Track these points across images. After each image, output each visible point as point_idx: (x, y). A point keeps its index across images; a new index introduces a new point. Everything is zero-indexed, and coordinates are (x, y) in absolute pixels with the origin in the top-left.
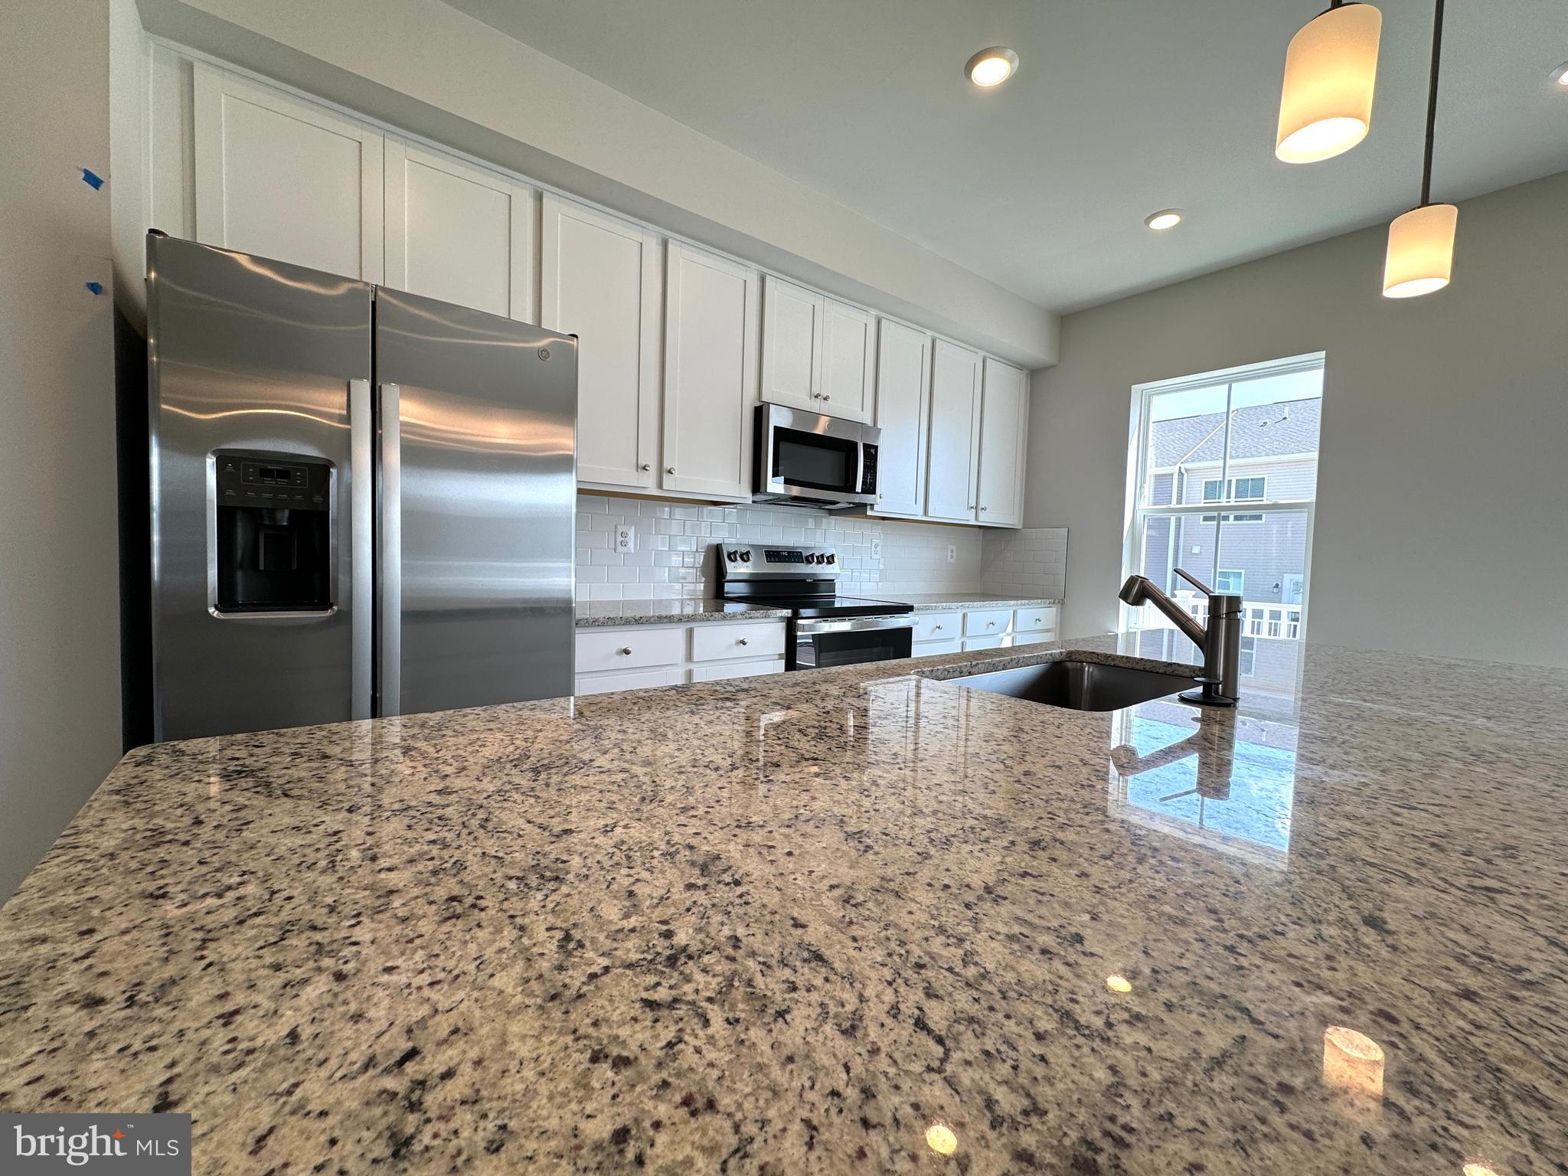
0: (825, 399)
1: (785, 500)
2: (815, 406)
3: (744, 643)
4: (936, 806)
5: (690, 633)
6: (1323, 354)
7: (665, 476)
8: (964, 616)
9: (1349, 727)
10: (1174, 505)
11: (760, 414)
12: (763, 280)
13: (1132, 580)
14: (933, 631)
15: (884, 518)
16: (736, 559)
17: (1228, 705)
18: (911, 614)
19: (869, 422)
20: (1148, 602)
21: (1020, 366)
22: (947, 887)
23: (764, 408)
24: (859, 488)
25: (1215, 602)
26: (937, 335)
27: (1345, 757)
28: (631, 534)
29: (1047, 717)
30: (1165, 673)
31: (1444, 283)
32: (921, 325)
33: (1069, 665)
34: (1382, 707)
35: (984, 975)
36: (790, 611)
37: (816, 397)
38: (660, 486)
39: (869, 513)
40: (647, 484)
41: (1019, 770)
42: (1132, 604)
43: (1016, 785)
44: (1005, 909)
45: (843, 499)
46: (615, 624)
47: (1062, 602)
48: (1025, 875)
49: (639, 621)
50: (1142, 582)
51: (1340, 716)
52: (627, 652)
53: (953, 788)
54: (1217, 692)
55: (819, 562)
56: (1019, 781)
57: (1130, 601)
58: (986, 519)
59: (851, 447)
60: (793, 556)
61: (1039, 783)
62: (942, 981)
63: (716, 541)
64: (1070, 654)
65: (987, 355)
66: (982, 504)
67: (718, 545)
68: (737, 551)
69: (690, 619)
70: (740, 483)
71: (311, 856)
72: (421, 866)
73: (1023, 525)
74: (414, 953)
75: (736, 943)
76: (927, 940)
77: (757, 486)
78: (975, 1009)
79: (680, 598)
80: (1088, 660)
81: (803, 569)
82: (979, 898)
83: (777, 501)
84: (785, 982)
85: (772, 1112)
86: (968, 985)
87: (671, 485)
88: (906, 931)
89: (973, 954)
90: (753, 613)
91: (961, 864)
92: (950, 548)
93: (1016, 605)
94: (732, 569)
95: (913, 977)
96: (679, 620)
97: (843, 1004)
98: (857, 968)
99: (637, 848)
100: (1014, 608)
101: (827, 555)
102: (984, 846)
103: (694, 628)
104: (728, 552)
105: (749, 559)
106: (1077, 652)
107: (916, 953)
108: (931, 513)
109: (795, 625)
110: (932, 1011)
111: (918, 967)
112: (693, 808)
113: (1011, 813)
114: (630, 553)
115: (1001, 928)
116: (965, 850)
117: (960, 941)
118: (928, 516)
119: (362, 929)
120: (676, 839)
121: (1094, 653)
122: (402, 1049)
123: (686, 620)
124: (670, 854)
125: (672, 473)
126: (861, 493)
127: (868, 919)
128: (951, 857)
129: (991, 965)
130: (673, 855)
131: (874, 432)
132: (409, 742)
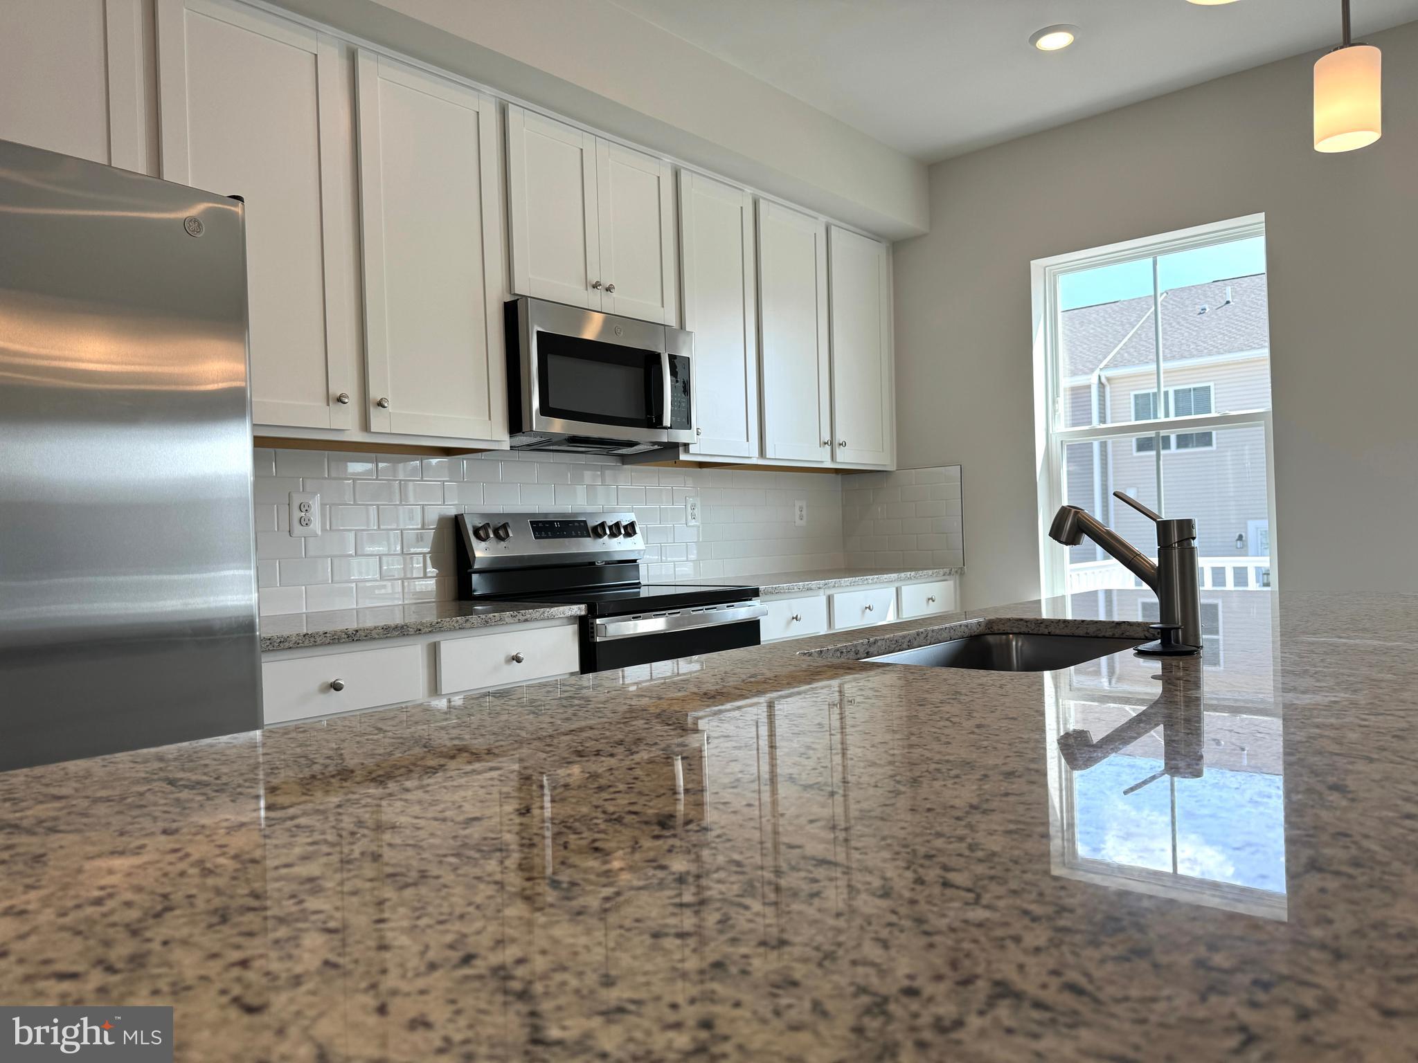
0: (608, 289)
1: (559, 443)
2: (594, 299)
3: (519, 660)
4: (890, 759)
5: (434, 652)
6: (1261, 216)
7: (374, 413)
8: (830, 600)
9: (1322, 661)
10: (1096, 424)
11: (512, 312)
12: (503, 111)
13: (1064, 512)
14: (789, 623)
15: (701, 465)
16: (488, 537)
17: (1190, 653)
18: (756, 602)
19: (672, 321)
21: (876, 236)
22: (929, 810)
23: (520, 305)
24: (667, 421)
25: (1164, 528)
26: (759, 194)
27: (1318, 684)
28: (315, 504)
33: (991, 639)
34: (1358, 641)
35: (994, 854)
36: (583, 606)
37: (595, 286)
38: (366, 426)
39: (683, 457)
40: (345, 424)
41: (969, 724)
42: (1067, 544)
43: (972, 736)
44: (996, 817)
45: (644, 437)
46: (315, 645)
47: (961, 573)
48: (1007, 794)
49: (354, 637)
51: (1313, 652)
52: (336, 687)
53: (901, 743)
54: (1177, 641)
55: (613, 535)
56: (973, 733)
57: (1064, 538)
58: (847, 458)
59: (650, 361)
60: (574, 527)
61: (997, 733)
62: (954, 862)
63: (452, 511)
64: (990, 623)
65: (832, 221)
66: (840, 437)
67: (456, 516)
68: (488, 524)
69: (434, 629)
70: (490, 419)
71: (170, 868)
72: (324, 860)
73: (898, 466)
74: (394, 909)
75: (738, 864)
76: (928, 841)
77: (516, 423)
78: (992, 872)
79: (400, 603)
80: (1015, 630)
81: (590, 546)
82: (967, 813)
83: (546, 445)
84: (805, 878)
85: (842, 938)
86: (980, 861)
87: (384, 426)
88: (905, 839)
89: (977, 845)
90: (530, 613)
91: (938, 794)
92: (798, 504)
93: (899, 579)
94: (482, 552)
95: (927, 863)
96: (418, 631)
97: (869, 883)
98: (870, 864)
99: (571, 820)
100: (897, 584)
101: (624, 523)
102: (956, 780)
103: (439, 642)
104: (474, 527)
105: (508, 535)
106: (1001, 620)
107: (922, 850)
108: (769, 454)
109: (593, 628)
110: (953, 877)
111: (929, 857)
112: (610, 786)
113: (974, 756)
114: (316, 536)
115: (996, 827)
116: (937, 784)
117: (961, 839)
118: (765, 458)
119: (312, 904)
120: (611, 809)
121: (1021, 620)
122: (456, 955)
123: (427, 630)
124: (615, 820)
125: (384, 407)
126: (671, 428)
127: (862, 836)
128: (924, 790)
129: (996, 848)
130: (619, 820)
131: (682, 337)
132: (162, 774)
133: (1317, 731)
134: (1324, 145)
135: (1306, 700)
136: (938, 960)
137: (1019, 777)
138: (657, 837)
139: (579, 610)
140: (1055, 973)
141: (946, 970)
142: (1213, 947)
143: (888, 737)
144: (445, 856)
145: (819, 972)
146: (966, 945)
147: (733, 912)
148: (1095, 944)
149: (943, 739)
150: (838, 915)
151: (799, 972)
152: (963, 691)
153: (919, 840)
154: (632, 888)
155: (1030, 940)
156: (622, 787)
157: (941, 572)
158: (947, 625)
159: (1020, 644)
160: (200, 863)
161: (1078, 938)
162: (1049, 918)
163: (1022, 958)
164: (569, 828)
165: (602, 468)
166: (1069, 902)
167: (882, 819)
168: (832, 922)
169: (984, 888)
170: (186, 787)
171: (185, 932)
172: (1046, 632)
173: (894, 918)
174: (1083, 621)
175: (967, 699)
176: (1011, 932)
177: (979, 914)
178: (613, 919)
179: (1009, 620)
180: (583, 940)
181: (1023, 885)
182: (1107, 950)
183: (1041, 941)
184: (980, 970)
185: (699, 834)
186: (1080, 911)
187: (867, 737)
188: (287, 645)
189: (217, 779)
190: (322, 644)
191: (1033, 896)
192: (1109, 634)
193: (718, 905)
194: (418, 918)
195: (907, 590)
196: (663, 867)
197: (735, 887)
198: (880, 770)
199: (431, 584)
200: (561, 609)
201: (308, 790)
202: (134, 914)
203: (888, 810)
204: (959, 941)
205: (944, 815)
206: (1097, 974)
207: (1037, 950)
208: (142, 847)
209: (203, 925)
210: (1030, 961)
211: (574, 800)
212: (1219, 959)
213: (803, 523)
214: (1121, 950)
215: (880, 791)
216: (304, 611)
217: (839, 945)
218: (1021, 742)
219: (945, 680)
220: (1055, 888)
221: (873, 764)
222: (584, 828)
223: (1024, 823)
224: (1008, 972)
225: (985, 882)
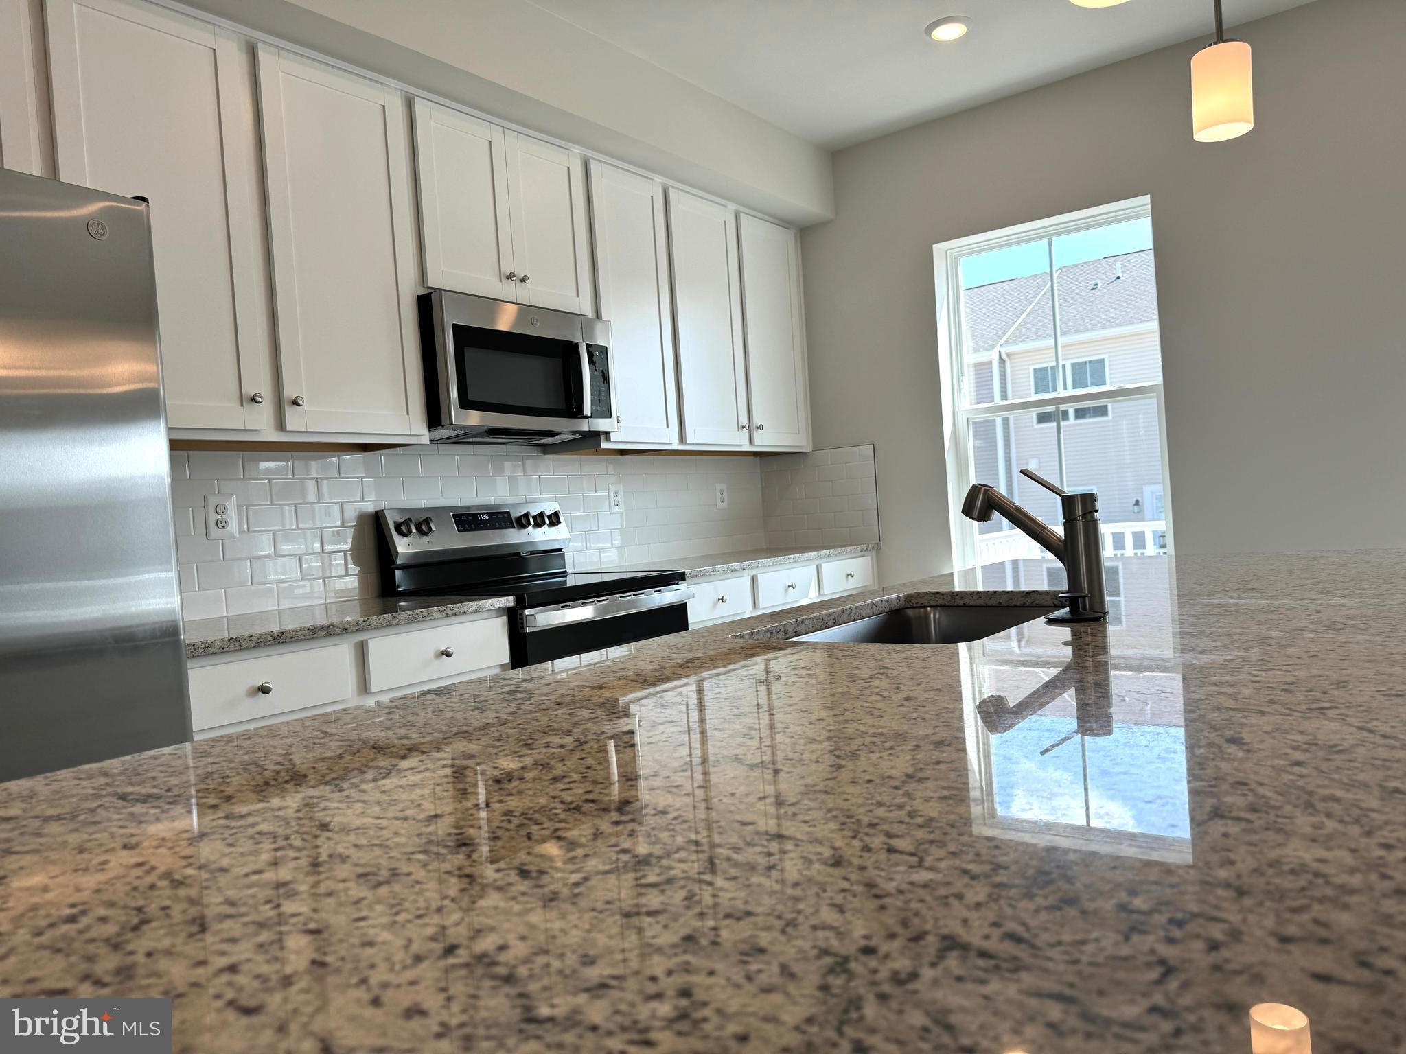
0: (523, 280)
1: (479, 435)
2: (508, 290)
3: (447, 654)
4: (828, 734)
5: (362, 651)
6: (1146, 199)
7: (289, 412)
8: (754, 580)
9: (1217, 621)
10: (998, 400)
11: (426, 305)
12: (410, 105)
13: (975, 491)
14: (715, 605)
15: (622, 452)
16: (410, 532)
17: (1098, 619)
18: (682, 586)
19: (588, 310)
20: (996, 515)
21: (784, 222)
22: (869, 781)
23: (434, 298)
24: (587, 410)
25: (1069, 502)
26: (669, 182)
27: (1214, 644)
28: (232, 506)
29: (908, 654)
30: (1023, 606)
31: (1245, 127)
32: (643, 166)
33: (910, 612)
34: (1248, 601)
35: (931, 820)
36: (511, 598)
37: (509, 277)
38: (281, 425)
39: (604, 445)
40: (259, 423)
41: (898, 698)
42: (979, 520)
43: (901, 708)
44: (929, 784)
45: (564, 426)
46: (241, 649)
47: (877, 548)
48: (938, 763)
49: (280, 640)
50: (986, 491)
51: (1208, 613)
52: (264, 690)
54: (1085, 609)
55: (537, 525)
56: (902, 705)
57: (975, 515)
58: (766, 441)
59: (570, 350)
60: (500, 519)
61: (924, 704)
62: (896, 828)
63: (370, 508)
64: (909, 598)
65: (741, 209)
66: (757, 420)
67: (376, 512)
68: (410, 519)
69: (360, 627)
70: (408, 413)
71: (137, 882)
72: (292, 864)
73: (814, 447)
74: (370, 907)
75: (697, 843)
76: (870, 811)
77: (434, 417)
78: (932, 836)
79: (322, 602)
80: (933, 603)
81: (514, 537)
82: (904, 782)
83: (466, 437)
84: (760, 853)
85: (801, 906)
86: (920, 826)
87: (300, 424)
88: (849, 810)
89: (915, 811)
90: (458, 607)
91: (875, 765)
92: (719, 487)
93: (819, 557)
94: (404, 547)
95: (871, 831)
96: (345, 631)
97: (820, 854)
98: (819, 836)
99: (531, 812)
100: (817, 562)
101: (548, 513)
102: (891, 752)
103: (366, 641)
104: (395, 522)
105: (430, 530)
106: (918, 594)
107: (866, 820)
108: (690, 438)
109: (522, 619)
110: (898, 843)
111: (872, 825)
112: (564, 777)
113: (905, 728)
114: (234, 538)
115: (932, 794)
116: (874, 756)
117: (901, 807)
118: (686, 444)
119: (289, 907)
120: (568, 799)
121: (938, 593)
122: (438, 947)
123: (354, 629)
124: (574, 809)
125: (299, 405)
126: (591, 417)
127: (809, 810)
128: (863, 763)
129: (934, 814)
130: (577, 809)
131: (599, 327)
132: (110, 790)
133: (1215, 688)
134: (1203, 135)
135: (1203, 659)
136: (890, 920)
137: (949, 745)
138: (617, 823)
139: (507, 601)
140: (996, 924)
141: (898, 929)
142: (1133, 892)
143: (824, 714)
144: (413, 853)
145: (783, 938)
146: (915, 905)
147: (696, 888)
148: (1029, 896)
149: (876, 713)
150: (796, 885)
151: (764, 939)
152: (890, 666)
153: (862, 810)
154: (599, 873)
155: (972, 897)
156: (576, 777)
157: (859, 548)
158: (869, 602)
159: (937, 616)
160: (168, 875)
161: (1014, 891)
162: (987, 876)
163: (965, 913)
164: (530, 819)
165: (524, 459)
166: (1003, 859)
167: (826, 792)
168: (790, 891)
169: (925, 851)
170: (137, 801)
171: (167, 942)
172: (961, 603)
173: (846, 885)
174: (995, 592)
175: (895, 673)
176: (954, 890)
177: (923, 876)
178: (583, 903)
179: (927, 593)
180: (558, 925)
181: (960, 847)
182: (1040, 901)
183: (981, 897)
184: (929, 927)
185: (657, 817)
186: (1013, 868)
187: (805, 715)
188: (211, 650)
189: (168, 790)
190: (248, 648)
191: (971, 856)
192: (1020, 603)
193: (682, 883)
194: (397, 914)
195: (827, 568)
196: (625, 851)
197: (696, 865)
198: (819, 746)
199: (353, 582)
200: (490, 601)
201: (264, 797)
202: (110, 929)
203: (830, 783)
204: (907, 902)
205: (882, 785)
206: (1033, 923)
207: (978, 905)
208: (106, 862)
209: (184, 934)
210: (973, 915)
211: (531, 793)
212: (1139, 903)
213: (725, 505)
214: (1051, 901)
215: (821, 767)
216: (225, 614)
217: (799, 912)
218: (947, 712)
219: (872, 656)
220: (989, 848)
221: (813, 741)
222: (544, 819)
223: (957, 789)
224: (954, 927)
225: (927, 846)
